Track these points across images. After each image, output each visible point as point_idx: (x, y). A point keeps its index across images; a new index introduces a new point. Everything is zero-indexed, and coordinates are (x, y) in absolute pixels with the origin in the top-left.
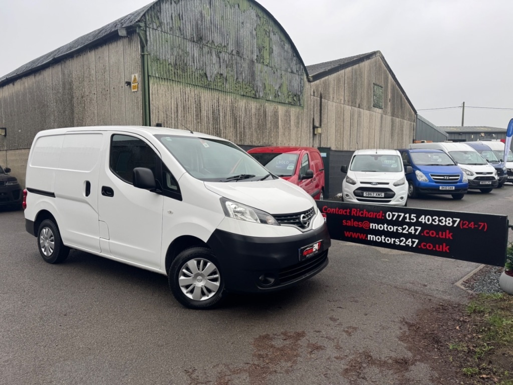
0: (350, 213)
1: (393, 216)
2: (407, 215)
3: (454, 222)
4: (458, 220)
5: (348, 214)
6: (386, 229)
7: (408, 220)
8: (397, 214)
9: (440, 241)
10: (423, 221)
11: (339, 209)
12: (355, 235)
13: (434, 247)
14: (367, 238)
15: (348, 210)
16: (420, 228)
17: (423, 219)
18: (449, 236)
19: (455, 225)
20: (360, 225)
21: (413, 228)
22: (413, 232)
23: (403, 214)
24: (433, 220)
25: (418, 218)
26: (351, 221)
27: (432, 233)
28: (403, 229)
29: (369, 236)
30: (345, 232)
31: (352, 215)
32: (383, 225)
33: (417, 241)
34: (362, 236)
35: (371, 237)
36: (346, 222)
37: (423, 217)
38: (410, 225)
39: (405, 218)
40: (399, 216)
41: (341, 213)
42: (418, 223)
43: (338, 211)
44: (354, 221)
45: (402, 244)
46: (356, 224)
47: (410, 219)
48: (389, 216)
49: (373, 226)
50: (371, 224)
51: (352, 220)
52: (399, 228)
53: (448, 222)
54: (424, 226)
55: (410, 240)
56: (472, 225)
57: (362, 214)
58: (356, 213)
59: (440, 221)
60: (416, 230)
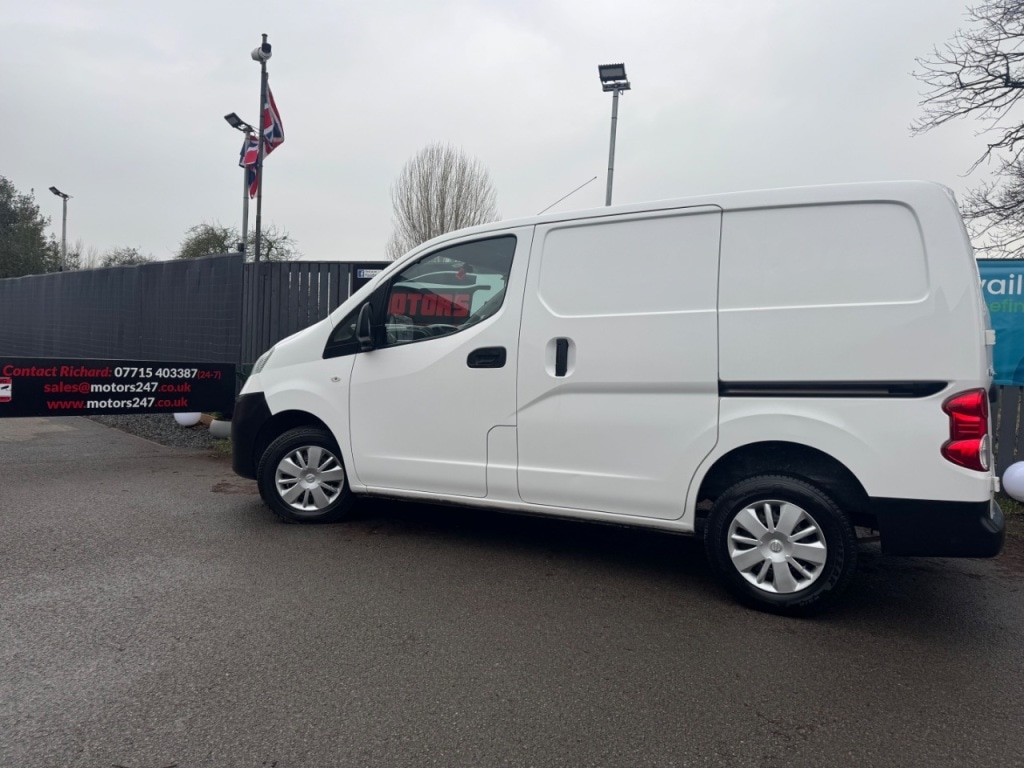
0: (58, 373)
1: (124, 372)
2: (142, 370)
3: (192, 373)
4: (196, 370)
5: (54, 375)
6: (113, 390)
7: (142, 376)
8: (128, 369)
9: (178, 396)
10: (160, 375)
11: (37, 368)
12: (66, 405)
13: (173, 403)
14: (86, 404)
15: (54, 369)
16: (156, 384)
17: (160, 373)
18: (187, 388)
19: (193, 376)
20: (75, 388)
21: (148, 384)
22: (149, 389)
23: (136, 369)
24: (171, 373)
25: (154, 371)
26: (59, 385)
27: (171, 388)
28: (137, 387)
29: (89, 403)
30: (48, 403)
31: (61, 375)
32: (110, 384)
33: (153, 399)
34: (77, 405)
35: (91, 404)
36: (51, 388)
37: (160, 370)
38: (145, 381)
39: (138, 373)
40: (131, 372)
41: (42, 375)
42: (155, 378)
43: (35, 372)
44: (64, 385)
45: (135, 406)
46: (67, 388)
47: (145, 374)
48: (118, 372)
49: (95, 388)
50: (92, 386)
51: (61, 383)
52: (131, 387)
53: (186, 373)
54: (161, 381)
55: (145, 399)
56: (208, 375)
57: (78, 373)
58: (69, 372)
59: (178, 373)
60: (152, 386)
